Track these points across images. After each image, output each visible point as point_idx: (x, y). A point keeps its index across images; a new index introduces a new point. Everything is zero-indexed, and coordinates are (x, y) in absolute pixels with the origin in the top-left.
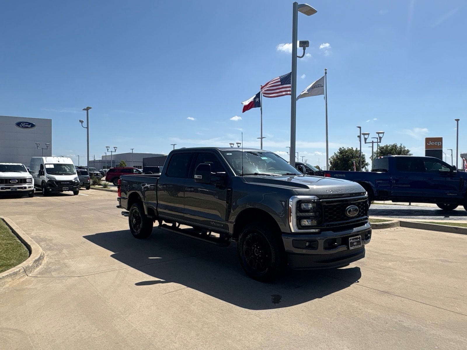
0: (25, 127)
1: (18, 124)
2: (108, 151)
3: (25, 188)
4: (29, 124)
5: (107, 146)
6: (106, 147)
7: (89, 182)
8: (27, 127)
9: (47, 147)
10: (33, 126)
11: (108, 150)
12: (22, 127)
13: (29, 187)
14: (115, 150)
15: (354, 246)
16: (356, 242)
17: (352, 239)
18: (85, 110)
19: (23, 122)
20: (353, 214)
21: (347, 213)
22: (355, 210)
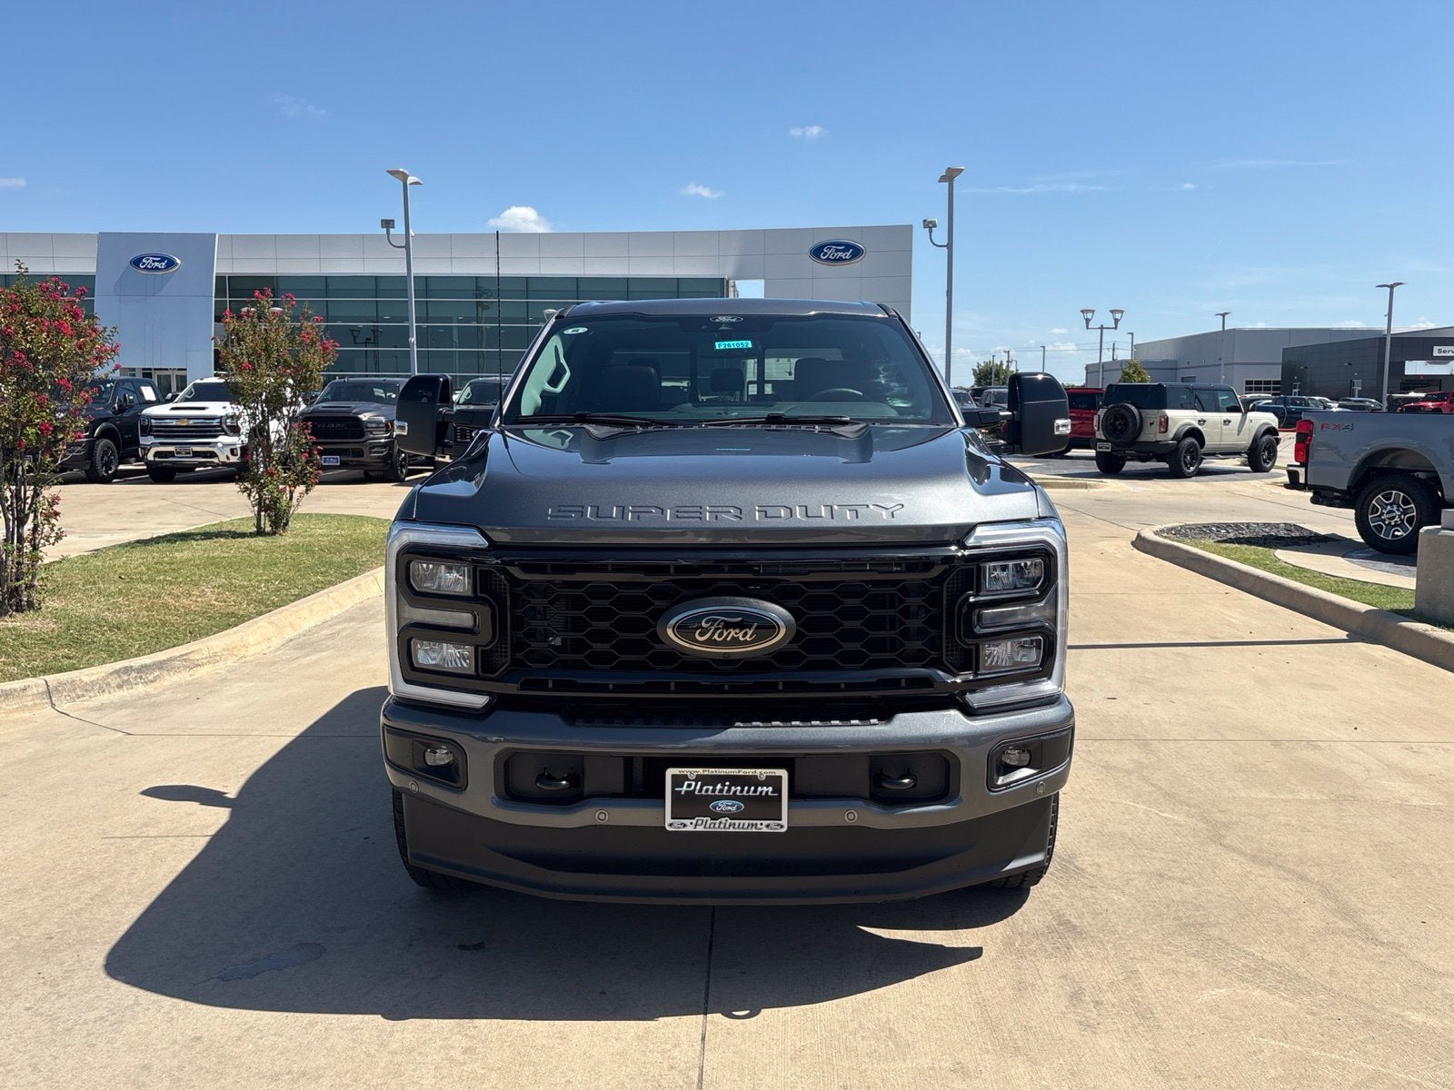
0: (835, 260)
1: (817, 252)
4: (848, 247)
8: (841, 259)
10: (857, 252)
11: (1088, 321)
12: (828, 259)
14: (1116, 321)
15: (715, 816)
16: (734, 797)
17: (698, 778)
18: (942, 179)
19: (830, 245)
20: (724, 643)
21: (670, 632)
22: (741, 626)
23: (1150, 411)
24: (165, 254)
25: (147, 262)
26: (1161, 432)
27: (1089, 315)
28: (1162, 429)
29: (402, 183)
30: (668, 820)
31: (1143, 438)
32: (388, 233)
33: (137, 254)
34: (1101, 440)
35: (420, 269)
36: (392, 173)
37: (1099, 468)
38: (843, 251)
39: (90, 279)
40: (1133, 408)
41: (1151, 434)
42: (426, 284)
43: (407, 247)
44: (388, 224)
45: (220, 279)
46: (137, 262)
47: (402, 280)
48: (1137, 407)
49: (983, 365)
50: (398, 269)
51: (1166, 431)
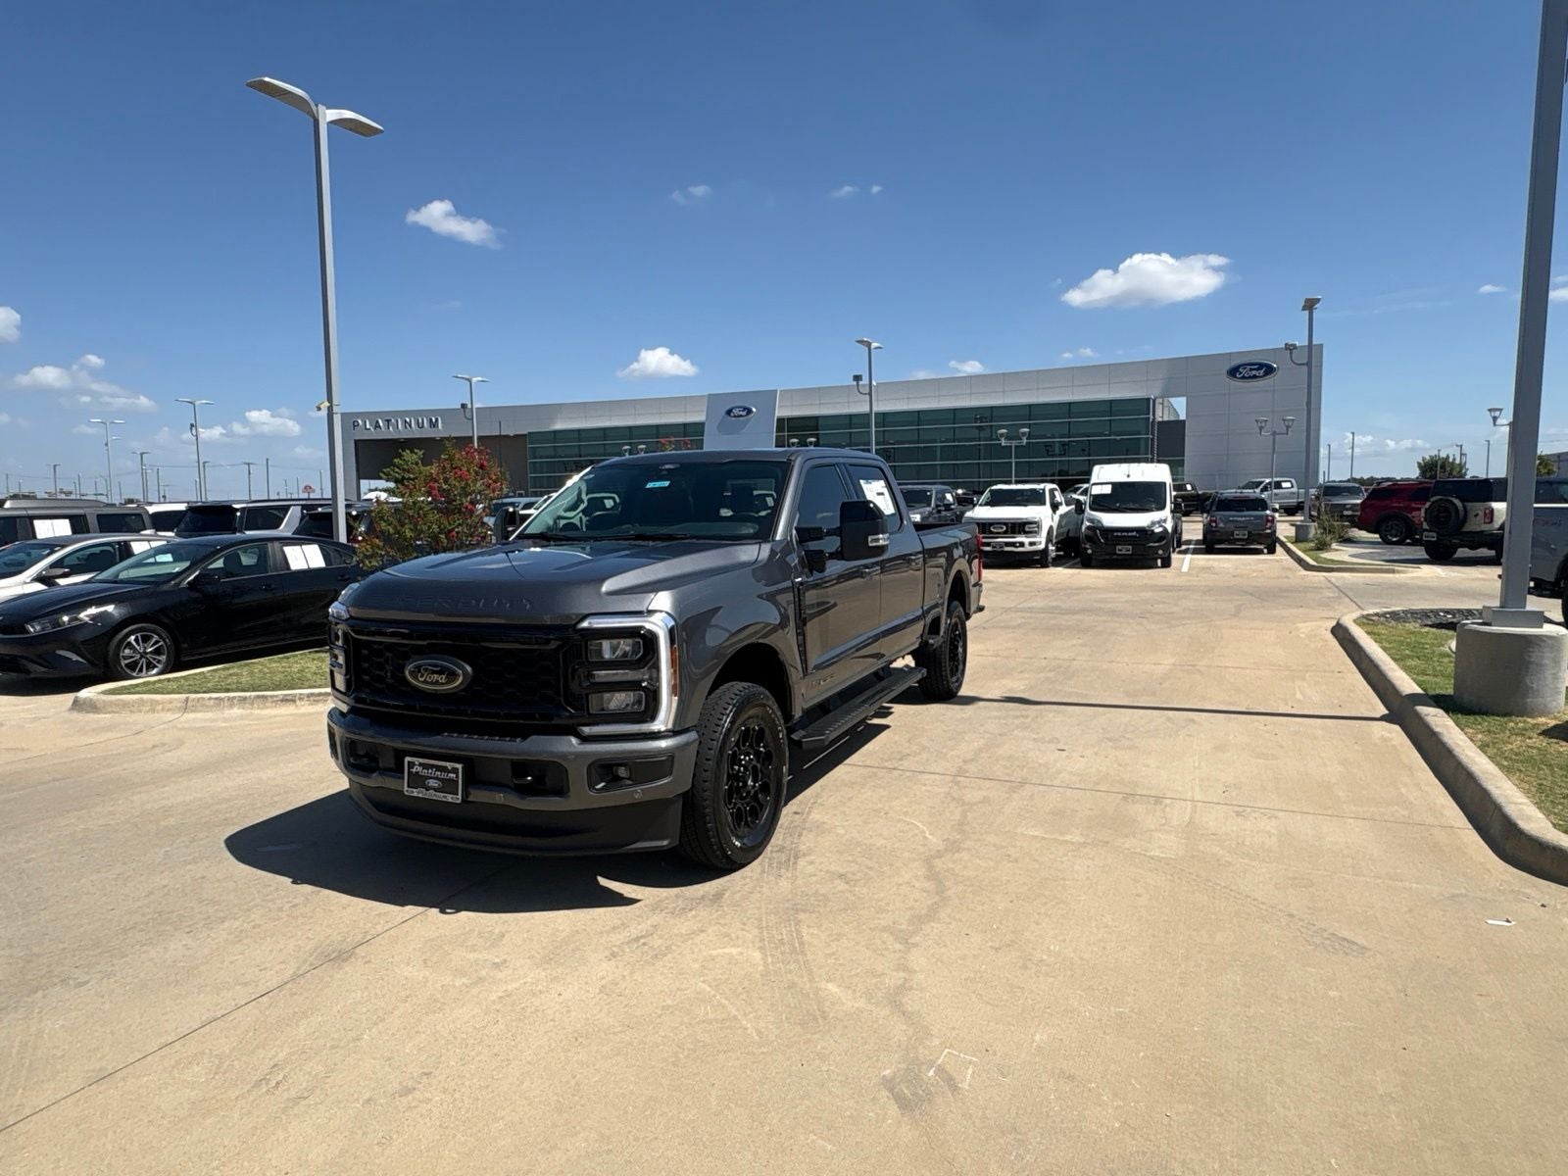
0: (1250, 377)
1: (1233, 372)
2: (1495, 425)
3: (1022, 544)
4: (1261, 366)
5: (1491, 407)
6: (1490, 410)
7: (1268, 531)
8: (1255, 377)
9: (1288, 427)
10: (1269, 370)
11: (1495, 419)
12: (1243, 377)
13: (1031, 544)
15: (428, 789)
16: (437, 778)
17: (420, 764)
18: (1304, 309)
19: (1244, 365)
20: (432, 683)
21: (407, 673)
22: (440, 673)
23: (1475, 504)
24: (747, 405)
25: (736, 412)
26: (1485, 523)
27: (1497, 414)
28: (1487, 521)
29: (867, 349)
30: (406, 788)
31: (1468, 528)
32: (858, 385)
33: (727, 408)
34: (1426, 530)
35: (878, 408)
36: (858, 342)
37: (1428, 554)
38: (1257, 370)
39: (701, 425)
40: (1457, 502)
41: (1476, 525)
42: (884, 418)
43: (870, 394)
44: (857, 378)
45: (780, 420)
46: (729, 412)
47: (867, 416)
48: (1462, 501)
49: (1428, 458)
50: (864, 409)
51: (1492, 521)
